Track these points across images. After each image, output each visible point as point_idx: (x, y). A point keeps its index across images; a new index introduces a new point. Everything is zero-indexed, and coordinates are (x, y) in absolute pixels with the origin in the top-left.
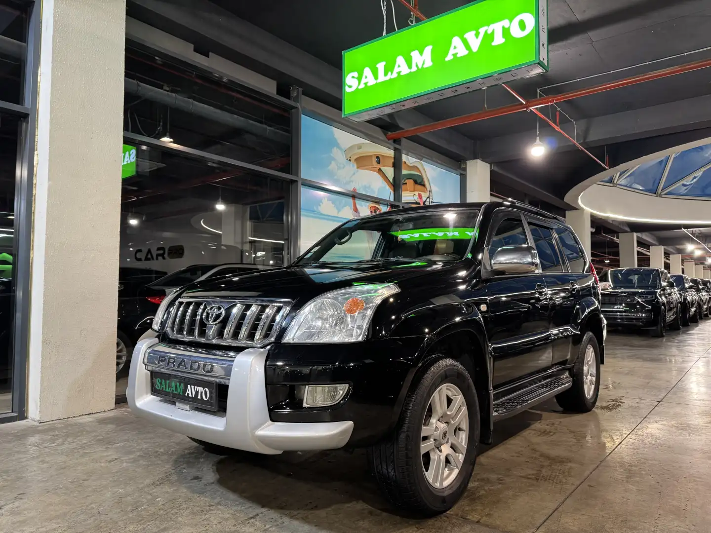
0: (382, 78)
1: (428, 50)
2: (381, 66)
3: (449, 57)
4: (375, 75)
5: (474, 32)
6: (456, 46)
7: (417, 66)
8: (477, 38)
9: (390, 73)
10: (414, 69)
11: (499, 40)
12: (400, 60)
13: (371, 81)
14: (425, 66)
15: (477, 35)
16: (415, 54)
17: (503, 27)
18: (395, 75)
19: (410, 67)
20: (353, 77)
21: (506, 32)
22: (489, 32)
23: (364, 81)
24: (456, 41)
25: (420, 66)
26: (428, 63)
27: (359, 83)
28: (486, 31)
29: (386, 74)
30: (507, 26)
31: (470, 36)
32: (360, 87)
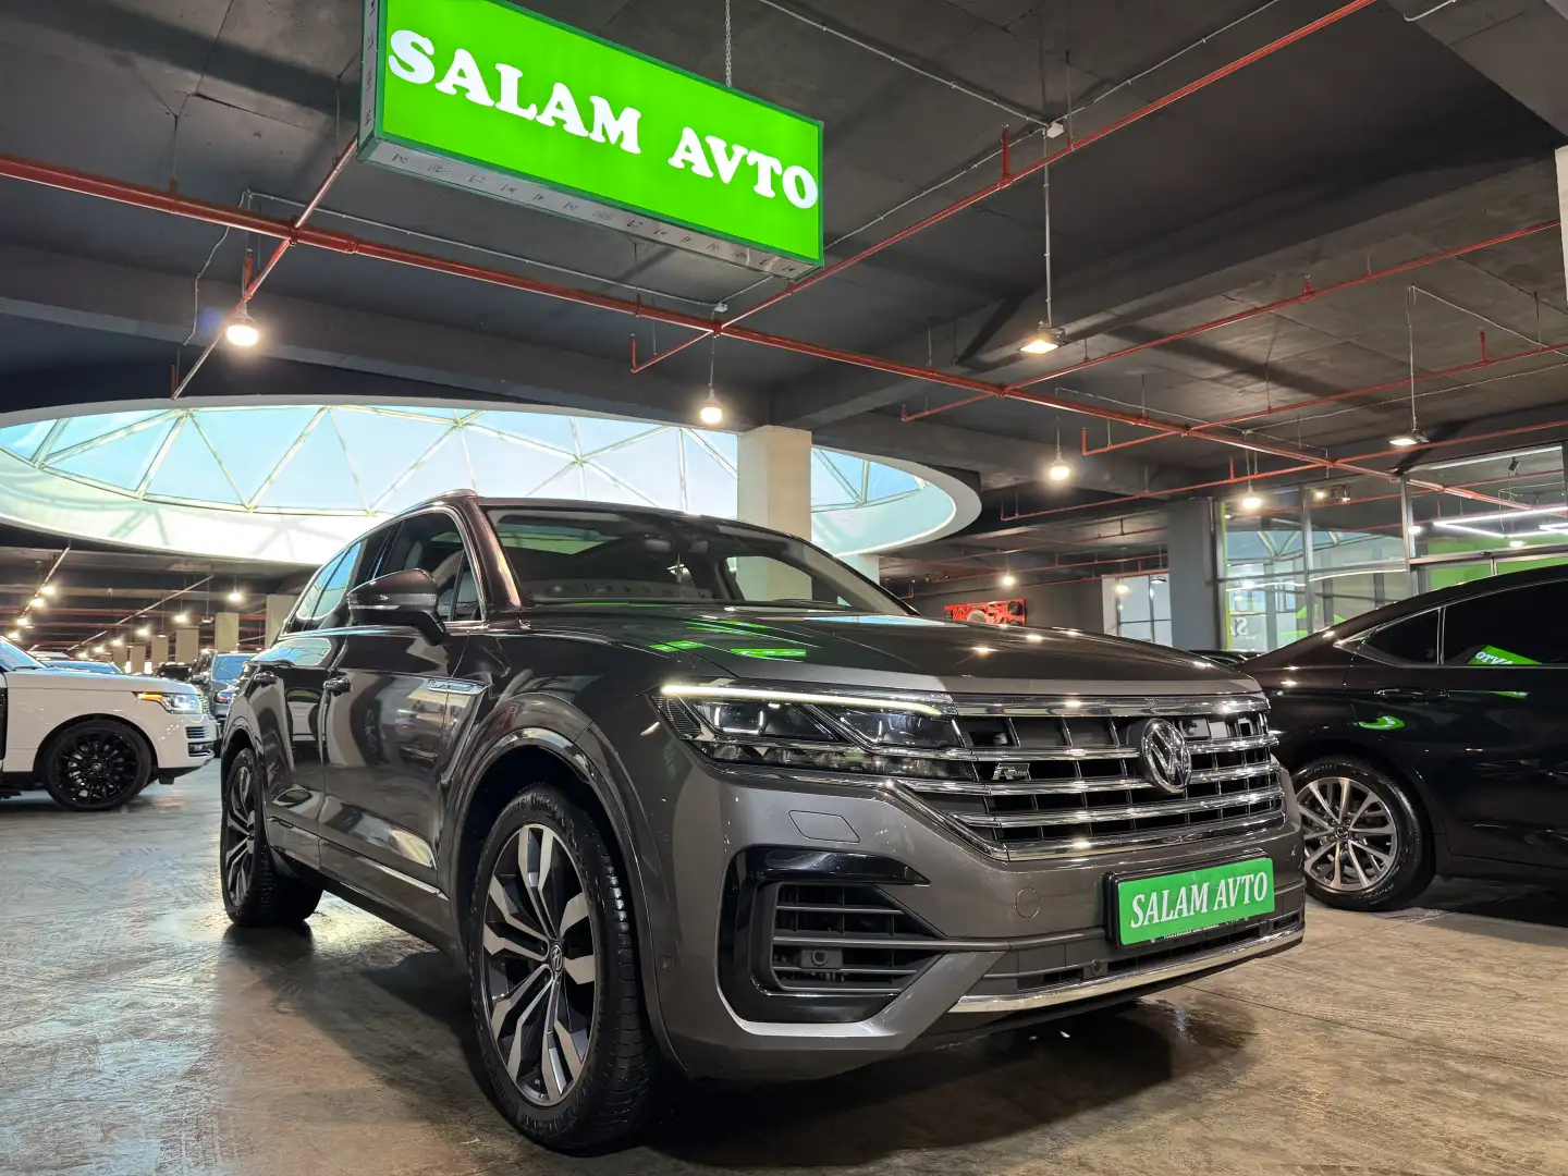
0: (509, 102)
1: (631, 117)
2: (510, 76)
3: (676, 161)
4: (493, 85)
5: (724, 144)
6: (691, 149)
7: (604, 133)
8: (730, 158)
9: (533, 109)
10: (597, 136)
11: (764, 188)
12: (561, 93)
13: (479, 94)
14: (624, 146)
15: (730, 154)
16: (601, 106)
17: (772, 170)
18: (546, 119)
19: (589, 126)
20: (415, 46)
21: (776, 181)
22: (751, 162)
23: (451, 78)
24: (689, 137)
25: (613, 140)
26: (631, 145)
27: (440, 75)
28: (745, 157)
29: (523, 104)
30: (778, 171)
31: (717, 145)
32: (439, 86)
